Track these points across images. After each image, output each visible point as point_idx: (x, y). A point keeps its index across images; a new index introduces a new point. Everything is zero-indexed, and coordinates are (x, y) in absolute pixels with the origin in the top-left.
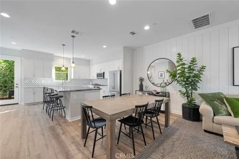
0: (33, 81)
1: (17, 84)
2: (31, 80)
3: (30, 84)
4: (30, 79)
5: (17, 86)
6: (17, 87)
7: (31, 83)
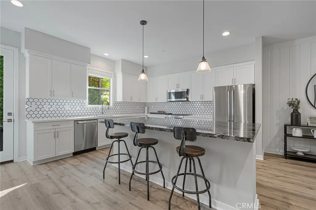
0: (47, 107)
1: (10, 114)
2: (43, 104)
3: (41, 112)
4: (41, 100)
5: (10, 117)
6: (10, 121)
7: (43, 110)
